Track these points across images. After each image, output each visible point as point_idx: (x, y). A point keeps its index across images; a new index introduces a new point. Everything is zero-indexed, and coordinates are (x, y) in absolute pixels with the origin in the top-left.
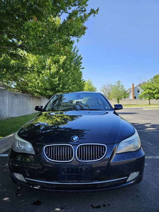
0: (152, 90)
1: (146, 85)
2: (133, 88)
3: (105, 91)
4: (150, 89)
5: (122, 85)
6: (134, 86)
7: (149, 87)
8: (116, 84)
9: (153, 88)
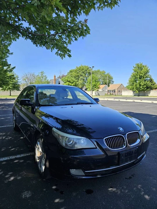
0: (71, 83)
1: (66, 78)
2: (55, 80)
3: (27, 80)
4: (69, 82)
5: (46, 76)
6: (56, 78)
7: (68, 80)
8: (39, 74)
9: (71, 81)
